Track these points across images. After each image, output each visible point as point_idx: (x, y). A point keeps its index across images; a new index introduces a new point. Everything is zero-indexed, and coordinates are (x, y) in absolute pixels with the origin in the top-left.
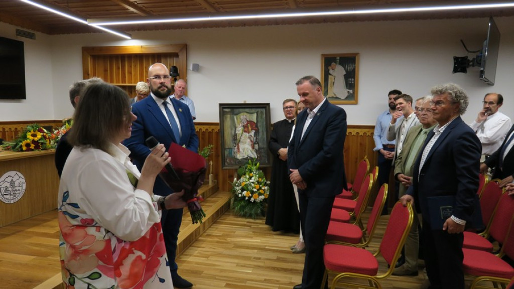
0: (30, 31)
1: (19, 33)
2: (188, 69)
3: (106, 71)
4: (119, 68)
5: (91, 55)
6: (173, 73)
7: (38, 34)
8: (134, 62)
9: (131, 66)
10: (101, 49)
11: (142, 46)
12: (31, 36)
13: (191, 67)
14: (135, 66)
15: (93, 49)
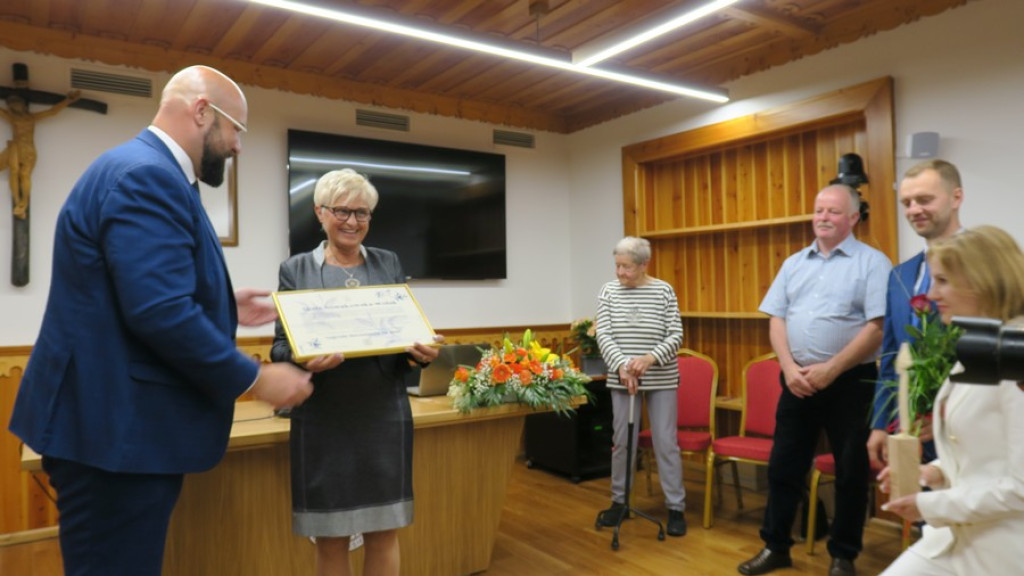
0: (523, 131)
1: (499, 138)
2: (898, 154)
3: (676, 198)
4: (705, 187)
5: (640, 164)
6: (847, 174)
7: (541, 137)
8: (742, 165)
9: (735, 178)
10: (660, 143)
11: (756, 117)
12: (527, 142)
13: (907, 146)
14: (745, 175)
15: (644, 147)
